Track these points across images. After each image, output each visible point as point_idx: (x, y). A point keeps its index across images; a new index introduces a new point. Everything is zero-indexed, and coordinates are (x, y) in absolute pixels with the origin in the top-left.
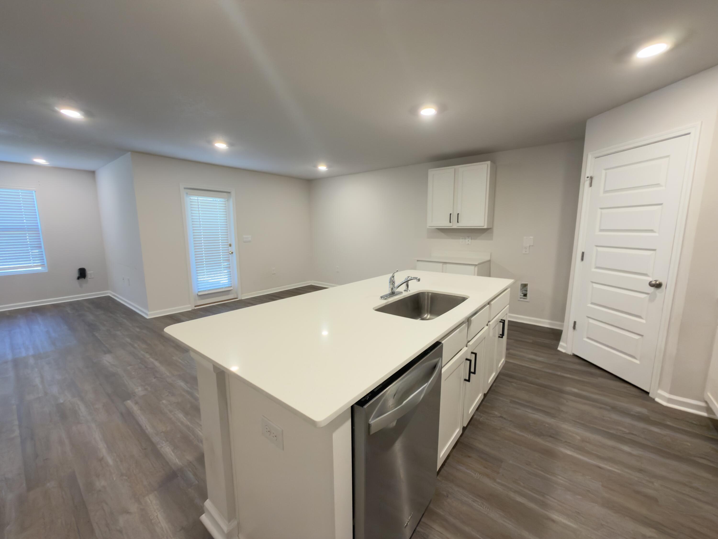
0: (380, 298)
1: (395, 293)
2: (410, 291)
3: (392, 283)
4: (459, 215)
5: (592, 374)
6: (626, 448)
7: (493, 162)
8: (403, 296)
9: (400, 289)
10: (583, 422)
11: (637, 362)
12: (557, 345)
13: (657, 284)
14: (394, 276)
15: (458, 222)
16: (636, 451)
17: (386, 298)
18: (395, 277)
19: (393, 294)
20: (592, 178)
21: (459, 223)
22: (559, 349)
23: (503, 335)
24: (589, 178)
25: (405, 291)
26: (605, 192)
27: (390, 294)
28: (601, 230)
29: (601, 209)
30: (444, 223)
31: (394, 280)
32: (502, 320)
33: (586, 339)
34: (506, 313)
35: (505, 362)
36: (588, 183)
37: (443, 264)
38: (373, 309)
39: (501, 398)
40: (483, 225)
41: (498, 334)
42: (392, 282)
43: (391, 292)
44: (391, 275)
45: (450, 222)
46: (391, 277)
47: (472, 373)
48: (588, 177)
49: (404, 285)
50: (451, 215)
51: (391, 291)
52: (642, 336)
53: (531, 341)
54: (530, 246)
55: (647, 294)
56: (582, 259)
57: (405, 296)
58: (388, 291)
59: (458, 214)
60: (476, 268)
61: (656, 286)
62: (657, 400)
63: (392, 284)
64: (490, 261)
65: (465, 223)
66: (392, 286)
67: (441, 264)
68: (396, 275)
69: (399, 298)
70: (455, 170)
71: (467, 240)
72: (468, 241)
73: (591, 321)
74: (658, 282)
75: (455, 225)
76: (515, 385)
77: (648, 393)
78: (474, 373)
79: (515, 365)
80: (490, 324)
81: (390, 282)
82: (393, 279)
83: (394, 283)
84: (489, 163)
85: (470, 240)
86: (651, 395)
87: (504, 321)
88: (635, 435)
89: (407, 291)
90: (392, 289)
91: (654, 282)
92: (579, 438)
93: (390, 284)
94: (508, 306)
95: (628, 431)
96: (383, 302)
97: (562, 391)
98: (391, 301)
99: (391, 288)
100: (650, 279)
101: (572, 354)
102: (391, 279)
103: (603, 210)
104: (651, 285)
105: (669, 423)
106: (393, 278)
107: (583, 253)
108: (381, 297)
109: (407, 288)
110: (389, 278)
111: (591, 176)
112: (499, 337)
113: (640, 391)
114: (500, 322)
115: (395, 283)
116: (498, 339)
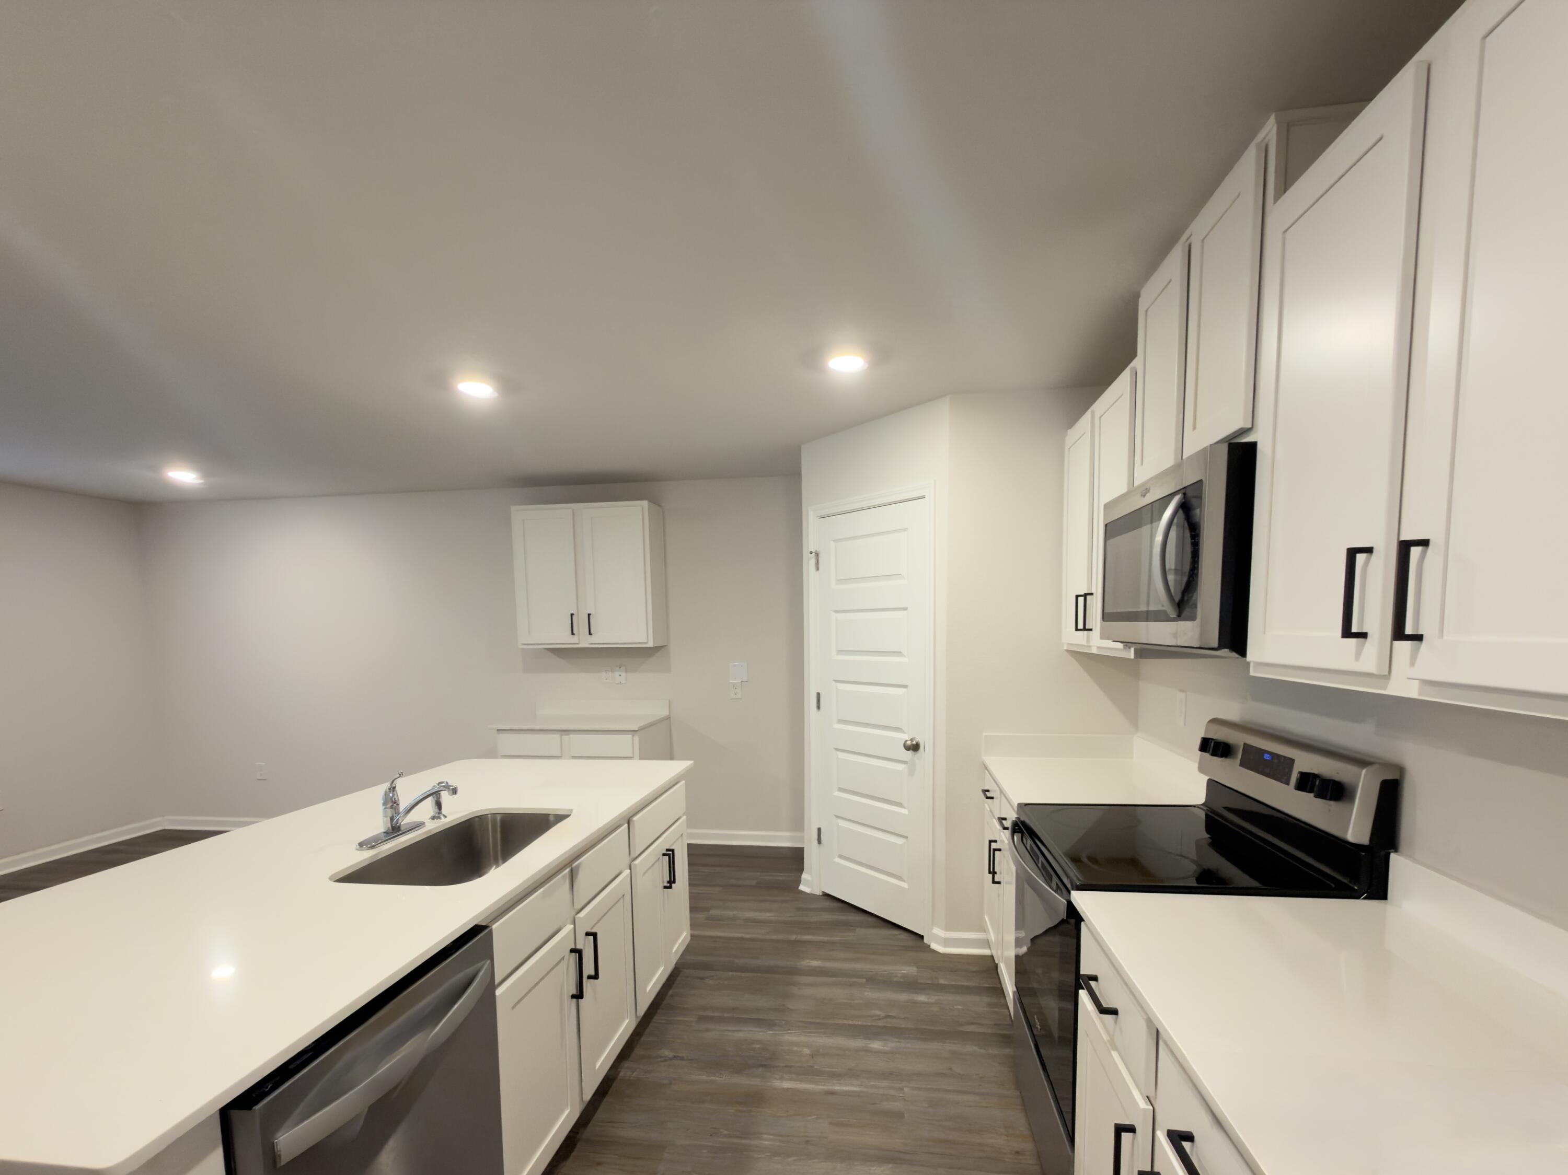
0: (358, 846)
1: (402, 828)
2: (445, 817)
3: (391, 804)
4: (591, 616)
5: (847, 925)
6: (876, 1045)
7: (655, 501)
8: (426, 832)
9: (412, 818)
10: (818, 1021)
11: (905, 885)
12: (799, 881)
13: (913, 745)
14: (394, 788)
15: (590, 634)
16: (891, 1045)
17: (373, 844)
18: (397, 789)
19: (395, 830)
20: (817, 555)
21: (592, 636)
22: (802, 887)
23: (672, 881)
24: (813, 554)
25: (433, 818)
26: (839, 581)
27: (386, 833)
28: (840, 652)
29: (836, 612)
30: (561, 637)
31: (396, 797)
32: (667, 850)
33: (838, 860)
34: (681, 834)
35: (689, 938)
36: (812, 562)
37: (562, 735)
38: (330, 878)
39: (680, 1018)
40: (645, 641)
41: (663, 882)
42: (391, 802)
43: (389, 828)
44: (386, 786)
45: (573, 634)
46: (388, 790)
47: (590, 977)
48: (811, 553)
49: (430, 802)
50: (574, 617)
51: (390, 826)
52: (906, 837)
53: (754, 883)
54: (742, 681)
55: (905, 762)
56: (819, 707)
57: (430, 831)
58: (379, 825)
59: (589, 615)
60: (636, 739)
61: (912, 748)
62: (934, 946)
63: (392, 807)
64: (668, 718)
65: (605, 636)
66: (390, 812)
67: (557, 736)
68: (399, 784)
69: (414, 838)
70: (573, 513)
71: (617, 674)
72: (619, 676)
73: (842, 823)
74: (914, 743)
75: (585, 642)
76: (711, 982)
77: (922, 937)
78: (596, 976)
79: (714, 939)
80: (635, 864)
81: (385, 804)
82: (393, 795)
83: (395, 805)
84: (645, 503)
85: (623, 674)
86: (926, 940)
87: (673, 851)
88: (894, 1017)
89: (439, 818)
90: (392, 819)
91: (909, 743)
92: (806, 1051)
93: (385, 808)
94: (684, 817)
95: (883, 1014)
96: (364, 857)
97: (794, 971)
98: (386, 850)
99: (389, 818)
100: (906, 737)
101: (821, 894)
102: (386, 794)
103: (838, 615)
104: (908, 748)
105: (942, 981)
106: (393, 791)
107: (818, 694)
108: (361, 845)
109: (437, 810)
110: (382, 793)
111: (816, 551)
112: (665, 887)
113: (912, 937)
114: (664, 855)
115: (398, 805)
116: (664, 891)
